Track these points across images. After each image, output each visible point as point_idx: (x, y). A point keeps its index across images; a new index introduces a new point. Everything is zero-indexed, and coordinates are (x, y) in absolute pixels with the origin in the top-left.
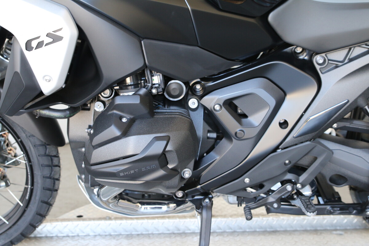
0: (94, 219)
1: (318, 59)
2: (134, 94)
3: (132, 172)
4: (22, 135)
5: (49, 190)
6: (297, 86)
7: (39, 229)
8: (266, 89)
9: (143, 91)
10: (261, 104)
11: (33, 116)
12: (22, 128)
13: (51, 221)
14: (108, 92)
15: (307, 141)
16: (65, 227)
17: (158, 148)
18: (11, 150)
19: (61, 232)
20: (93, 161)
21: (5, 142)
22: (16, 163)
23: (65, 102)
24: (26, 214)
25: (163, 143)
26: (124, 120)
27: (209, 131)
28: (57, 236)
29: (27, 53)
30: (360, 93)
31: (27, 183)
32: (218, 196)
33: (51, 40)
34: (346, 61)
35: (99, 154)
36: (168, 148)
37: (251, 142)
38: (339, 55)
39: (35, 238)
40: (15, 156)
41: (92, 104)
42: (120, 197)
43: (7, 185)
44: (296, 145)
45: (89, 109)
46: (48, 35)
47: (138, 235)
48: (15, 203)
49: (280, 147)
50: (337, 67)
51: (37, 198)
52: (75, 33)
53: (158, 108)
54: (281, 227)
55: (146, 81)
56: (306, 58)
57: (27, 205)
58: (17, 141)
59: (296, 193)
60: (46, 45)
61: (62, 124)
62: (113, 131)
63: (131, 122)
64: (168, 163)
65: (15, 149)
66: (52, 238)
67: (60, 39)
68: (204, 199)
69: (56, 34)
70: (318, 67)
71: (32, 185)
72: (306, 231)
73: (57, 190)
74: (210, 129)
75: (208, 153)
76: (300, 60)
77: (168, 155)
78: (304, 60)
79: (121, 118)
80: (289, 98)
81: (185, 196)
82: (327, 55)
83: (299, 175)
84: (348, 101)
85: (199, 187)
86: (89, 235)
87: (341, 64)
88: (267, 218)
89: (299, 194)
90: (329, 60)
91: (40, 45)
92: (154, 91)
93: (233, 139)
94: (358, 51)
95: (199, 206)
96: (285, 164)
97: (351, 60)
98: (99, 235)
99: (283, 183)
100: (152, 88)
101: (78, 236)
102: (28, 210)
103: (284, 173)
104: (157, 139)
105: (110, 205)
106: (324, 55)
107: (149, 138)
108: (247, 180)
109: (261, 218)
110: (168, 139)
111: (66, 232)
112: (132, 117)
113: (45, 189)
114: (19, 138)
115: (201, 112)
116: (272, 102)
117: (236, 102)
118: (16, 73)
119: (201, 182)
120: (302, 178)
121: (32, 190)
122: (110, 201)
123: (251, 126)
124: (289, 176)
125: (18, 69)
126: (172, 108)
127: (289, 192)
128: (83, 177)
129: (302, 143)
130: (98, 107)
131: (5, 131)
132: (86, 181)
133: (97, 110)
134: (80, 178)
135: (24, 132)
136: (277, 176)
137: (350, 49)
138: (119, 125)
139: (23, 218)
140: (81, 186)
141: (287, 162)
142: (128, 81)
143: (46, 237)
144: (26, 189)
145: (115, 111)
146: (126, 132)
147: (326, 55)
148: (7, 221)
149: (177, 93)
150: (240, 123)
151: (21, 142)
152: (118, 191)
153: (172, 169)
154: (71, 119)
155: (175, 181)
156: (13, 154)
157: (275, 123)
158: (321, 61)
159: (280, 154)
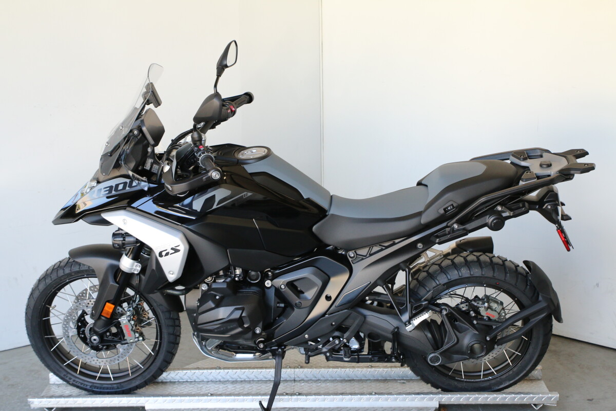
0: (207, 369)
2: (224, 282)
3: (222, 329)
4: (155, 305)
5: (173, 343)
6: (337, 273)
7: (164, 375)
8: (315, 274)
9: (229, 280)
10: (312, 285)
11: (162, 294)
12: (154, 300)
13: (174, 369)
14: (210, 279)
15: (346, 309)
16: (185, 374)
17: (237, 315)
18: (145, 314)
19: (181, 378)
20: (199, 322)
21: (141, 309)
22: (149, 324)
23: (182, 285)
24: (156, 361)
25: (241, 311)
26: (217, 297)
27: (278, 303)
28: (178, 382)
29: (160, 259)
30: (378, 277)
31: (157, 339)
32: (293, 348)
33: (174, 251)
34: (368, 256)
35: (203, 318)
36: (243, 315)
37: (306, 310)
38: (363, 252)
39: (163, 383)
40: (149, 319)
41: (201, 285)
42: (220, 347)
43: (144, 340)
44: (338, 311)
45: (198, 288)
46: (172, 249)
47: (242, 381)
48: (148, 353)
49: (327, 313)
50: (363, 259)
51: (164, 349)
52: (187, 247)
53: (242, 289)
54: (357, 377)
55: (231, 273)
56: (343, 253)
57: (157, 355)
58: (150, 309)
59: (343, 346)
60: (171, 254)
61: (182, 298)
62: (211, 304)
63: (222, 298)
64: (244, 324)
65: (148, 313)
66: (174, 382)
67: (178, 251)
68: (278, 349)
69: (177, 248)
70: (350, 259)
71: (161, 339)
73: (178, 344)
74: (279, 301)
75: (279, 317)
76: (340, 254)
77: (244, 319)
78: (342, 254)
79: (216, 296)
80: (332, 280)
81: (265, 347)
83: (345, 333)
84: (370, 283)
85: (274, 340)
86: (203, 381)
87: (364, 257)
88: (345, 370)
89: (346, 346)
90: (357, 255)
91: (167, 254)
92: (236, 279)
93: (295, 309)
94: (375, 249)
95: (274, 354)
96: (332, 325)
97: (371, 255)
98: (211, 381)
99: (334, 338)
100: (235, 277)
101: (195, 381)
102: (158, 358)
103: (333, 331)
104: (237, 309)
105: (213, 352)
106: (353, 251)
107: (231, 308)
108: (307, 336)
110: (243, 309)
111: (186, 378)
112: (222, 295)
113: (170, 342)
114: (152, 306)
115: (273, 290)
116: (320, 283)
117: (295, 283)
118: (153, 270)
119: (275, 336)
120: (346, 335)
121: (160, 344)
122: (213, 349)
123: (306, 299)
124: (337, 334)
125: (154, 267)
126: (252, 288)
127: (337, 345)
128: (196, 333)
129: (342, 310)
130: (204, 287)
131: (141, 301)
132: (198, 337)
133: (203, 289)
134: (194, 335)
135: (156, 302)
136: (327, 333)
137: (370, 248)
138: (214, 301)
139: (154, 364)
140: (195, 341)
141: (334, 323)
142: (221, 273)
143: (171, 382)
144: (156, 343)
145: (212, 292)
146: (218, 304)
147: (355, 252)
148: (143, 366)
149: (255, 278)
150: (299, 297)
151: (154, 309)
152: (217, 342)
153: (247, 327)
154: (187, 295)
155: (250, 335)
156: (147, 318)
157: (323, 297)
158: (352, 255)
159: (327, 318)
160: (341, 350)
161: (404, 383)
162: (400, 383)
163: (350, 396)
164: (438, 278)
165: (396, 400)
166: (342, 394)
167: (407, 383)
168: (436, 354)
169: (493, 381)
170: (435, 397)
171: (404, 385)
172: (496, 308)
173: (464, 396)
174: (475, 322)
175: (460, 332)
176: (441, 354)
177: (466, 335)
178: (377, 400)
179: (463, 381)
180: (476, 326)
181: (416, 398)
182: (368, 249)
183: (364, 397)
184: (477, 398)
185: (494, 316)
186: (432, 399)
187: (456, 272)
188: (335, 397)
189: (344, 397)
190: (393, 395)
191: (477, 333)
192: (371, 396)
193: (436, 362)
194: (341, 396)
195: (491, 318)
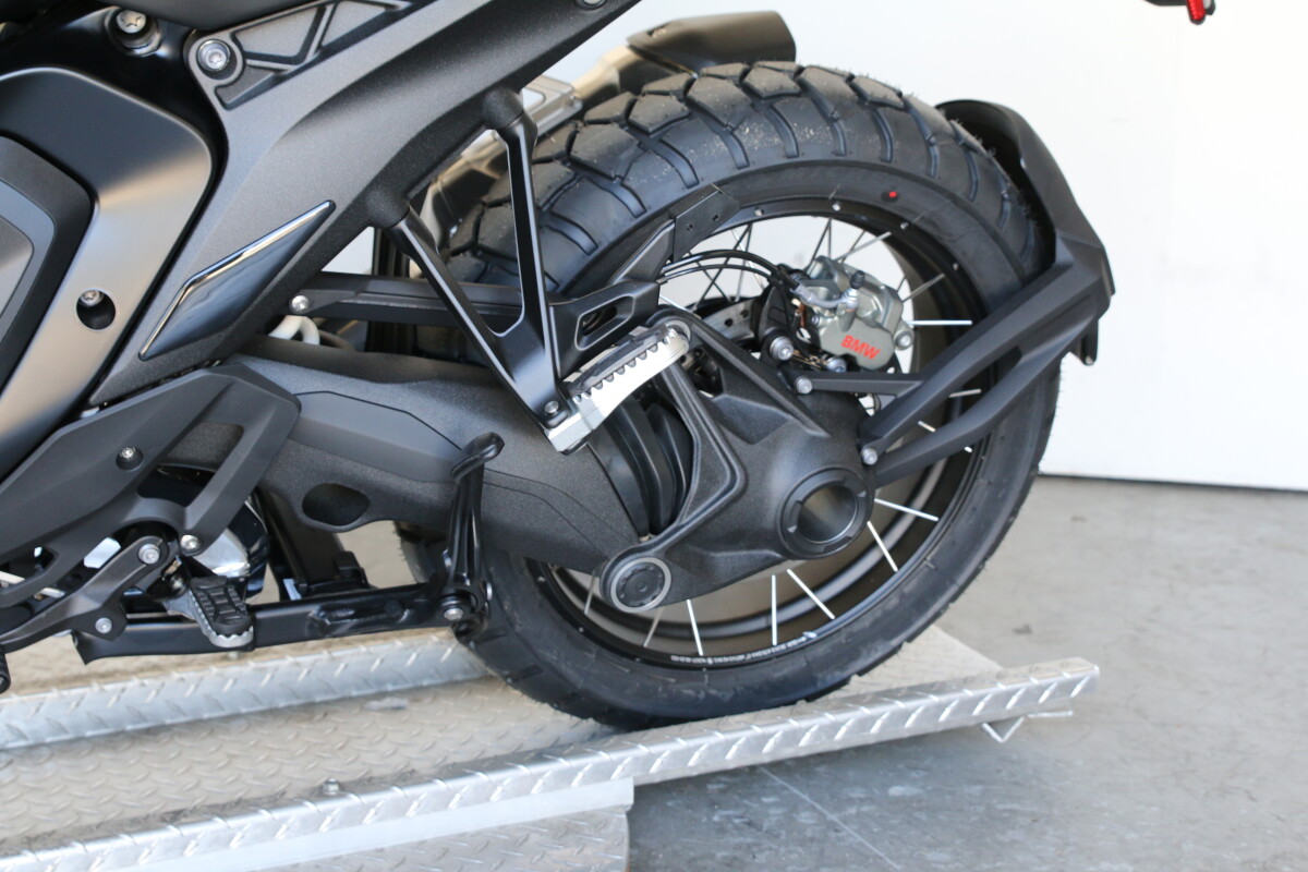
1: (210, 53)
15: (196, 368)
34: (310, 57)
38: (282, 35)
44: (155, 384)
49: (93, 399)
50: (279, 78)
56: (163, 52)
59: (180, 573)
70: (208, 85)
72: (272, 713)
76: (139, 58)
78: (153, 59)
80: (110, 203)
82: (241, 38)
83: (186, 499)
84: (333, 207)
87: (291, 68)
88: (120, 685)
89: (193, 571)
90: (246, 55)
94: (349, 16)
96: (121, 462)
97: (327, 52)
99: (125, 536)
103: (124, 498)
106: (225, 36)
109: (96, 687)
116: (41, 228)
120: (195, 513)
124: (146, 509)
127: (150, 568)
129: (177, 375)
136: (94, 514)
137: (321, 10)
141: (128, 454)
147: (234, 38)
157: (62, 310)
158: (218, 62)
159: (95, 425)
160: (175, 594)
161: (399, 708)
162: (383, 710)
163: (219, 823)
164: (632, 182)
165: (443, 802)
166: (175, 817)
167: (415, 708)
168: (650, 558)
169: (821, 650)
170: (620, 761)
171: (404, 716)
172: (876, 314)
173: (744, 736)
174: (804, 385)
175: (749, 441)
176: (668, 555)
177: (773, 447)
178: (354, 818)
179: (698, 668)
180: (808, 402)
181: (535, 778)
182: (309, 16)
183: (293, 814)
184: (793, 736)
185: (872, 353)
186: (604, 773)
187: (719, 145)
188: (141, 839)
189: (187, 831)
190: (429, 780)
191: (821, 433)
192: (323, 806)
193: (645, 595)
194: (172, 832)
195: (862, 361)
